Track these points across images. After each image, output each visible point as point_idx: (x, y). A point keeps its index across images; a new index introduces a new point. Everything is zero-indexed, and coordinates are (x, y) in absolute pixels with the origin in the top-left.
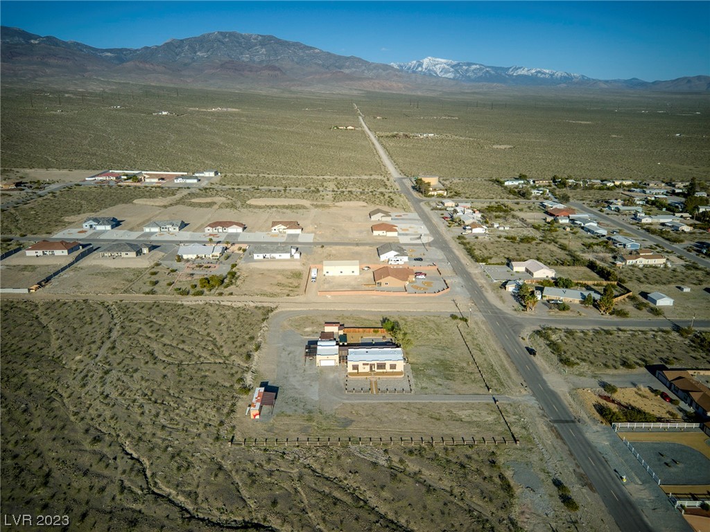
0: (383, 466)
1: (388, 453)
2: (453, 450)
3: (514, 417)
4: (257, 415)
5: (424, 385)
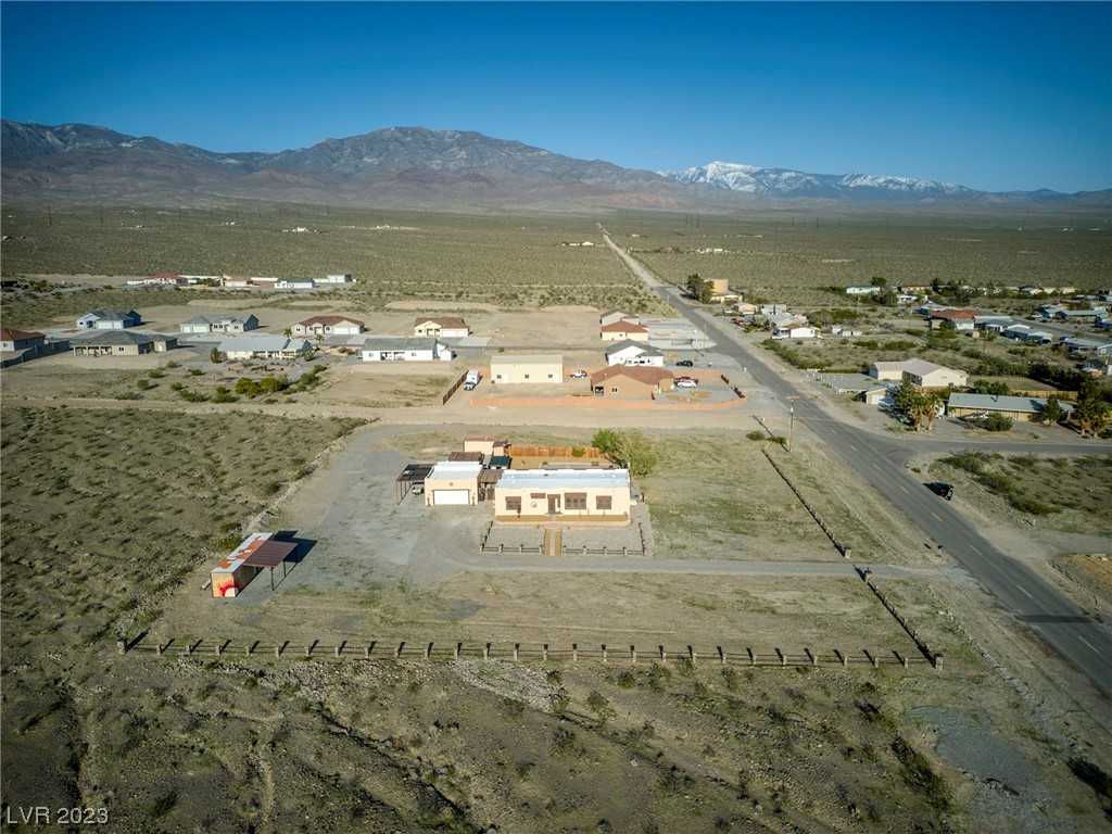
0: (539, 711)
2: (750, 676)
3: (917, 607)
5: (678, 541)
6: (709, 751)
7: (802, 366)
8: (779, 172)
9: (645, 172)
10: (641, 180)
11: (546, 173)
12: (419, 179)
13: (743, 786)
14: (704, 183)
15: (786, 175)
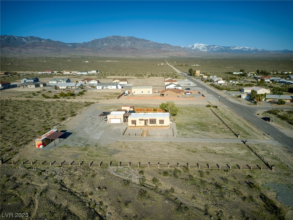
0: (135, 183)
1: (143, 173)
2: (208, 173)
3: (263, 152)
4: (40, 145)
5: (184, 133)
6: (194, 198)
7: (222, 90)
8: (214, 46)
9: (178, 46)
10: (177, 49)
11: (152, 47)
12: (118, 49)
13: (206, 210)
14: (194, 49)
15: (216, 47)
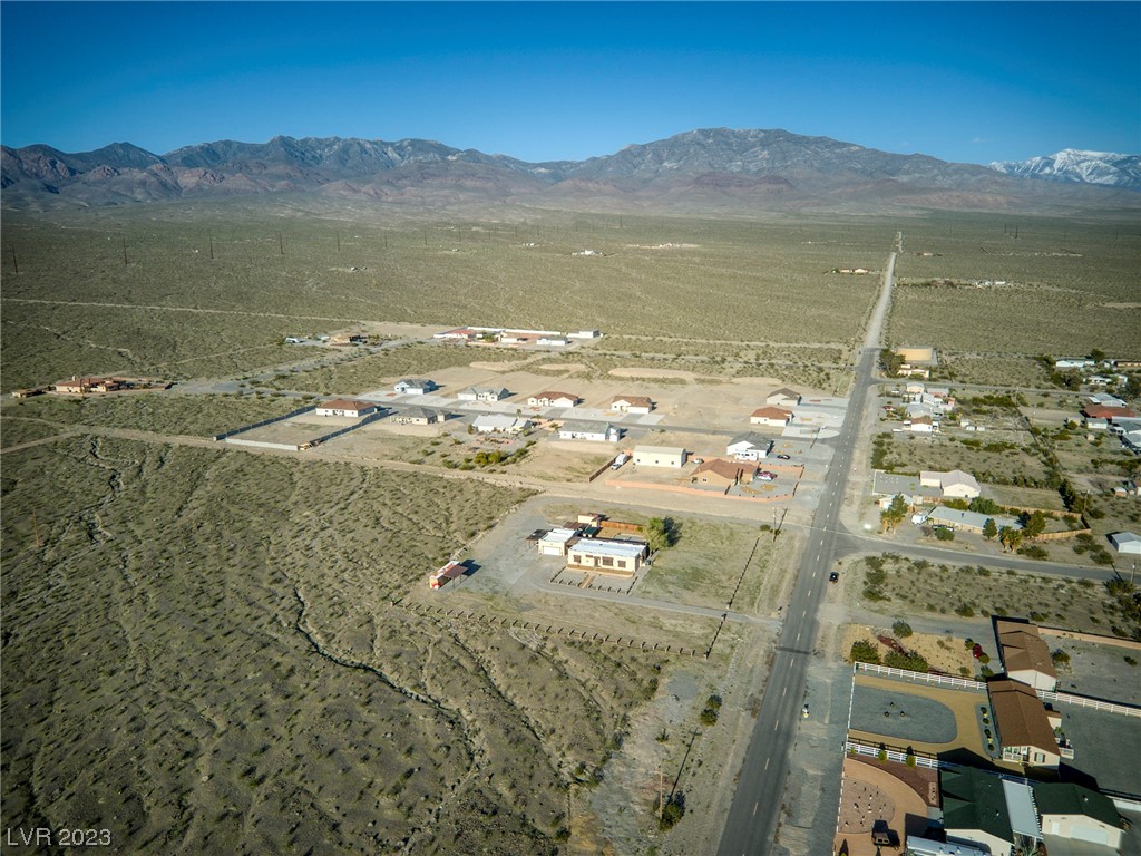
9: (974, 166)
10: (966, 175)
11: (856, 170)
12: (716, 183)
